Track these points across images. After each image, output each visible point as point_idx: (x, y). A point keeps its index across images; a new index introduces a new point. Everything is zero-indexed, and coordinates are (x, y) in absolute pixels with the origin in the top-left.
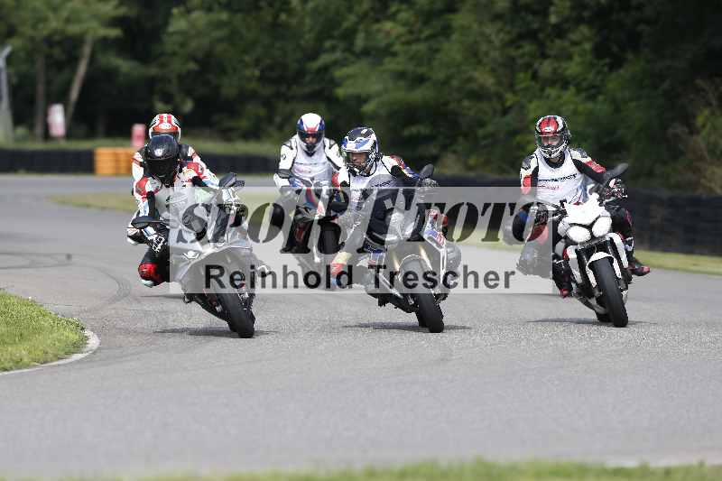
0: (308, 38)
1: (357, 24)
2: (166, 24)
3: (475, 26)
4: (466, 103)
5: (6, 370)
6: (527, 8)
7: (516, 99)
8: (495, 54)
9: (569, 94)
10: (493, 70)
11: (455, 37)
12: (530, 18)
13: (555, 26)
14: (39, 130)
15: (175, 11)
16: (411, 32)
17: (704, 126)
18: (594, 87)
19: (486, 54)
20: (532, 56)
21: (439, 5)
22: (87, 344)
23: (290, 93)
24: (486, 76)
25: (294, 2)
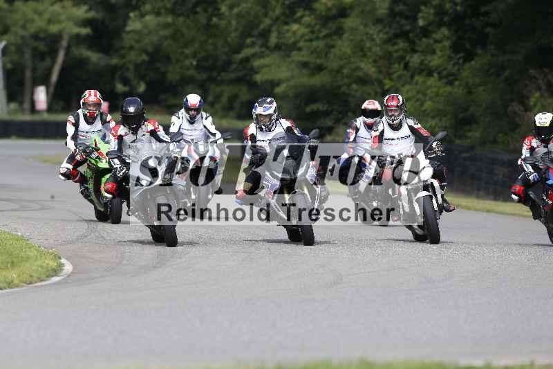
0: (233, 37)
1: (271, 26)
2: (125, 25)
3: (361, 28)
4: (354, 86)
6: (401, 14)
7: (393, 84)
8: (377, 49)
9: (432, 81)
10: (375, 61)
11: (346, 35)
12: (403, 22)
13: (422, 28)
14: (27, 106)
15: (132, 15)
16: (312, 32)
18: (453, 75)
19: (370, 49)
20: (405, 51)
21: (334, 12)
22: (63, 269)
23: (219, 78)
24: (370, 66)
25: (224, 9)
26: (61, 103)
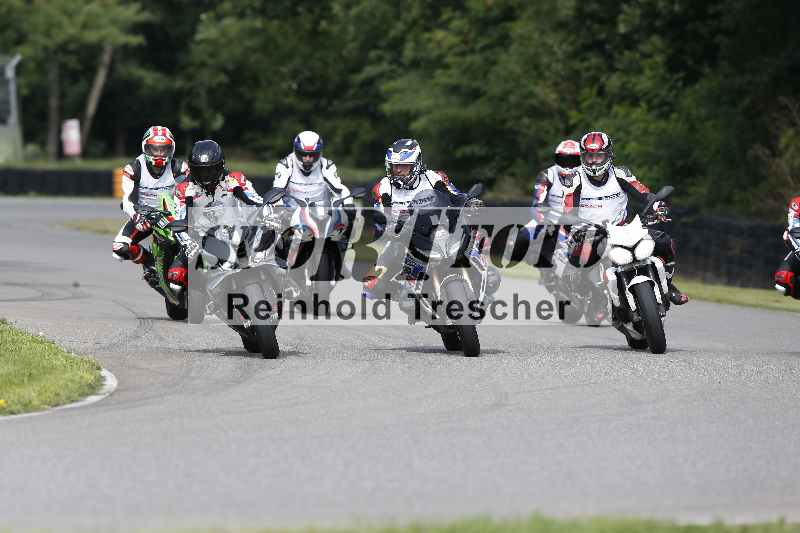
0: (351, 48)
1: (405, 33)
2: (194, 31)
3: (536, 36)
4: (526, 121)
5: (12, 413)
6: (593, 16)
7: (580, 116)
8: (558, 67)
9: (638, 113)
10: (556, 84)
11: (513, 48)
12: (596, 26)
13: (624, 36)
14: (52, 148)
15: (204, 17)
16: (465, 42)
17: (787, 147)
18: (666, 104)
19: (548, 66)
20: (598, 68)
21: (496, 12)
22: (102, 385)
23: (330, 109)
24: (548, 91)
25: (336, 8)
26: (102, 145)
